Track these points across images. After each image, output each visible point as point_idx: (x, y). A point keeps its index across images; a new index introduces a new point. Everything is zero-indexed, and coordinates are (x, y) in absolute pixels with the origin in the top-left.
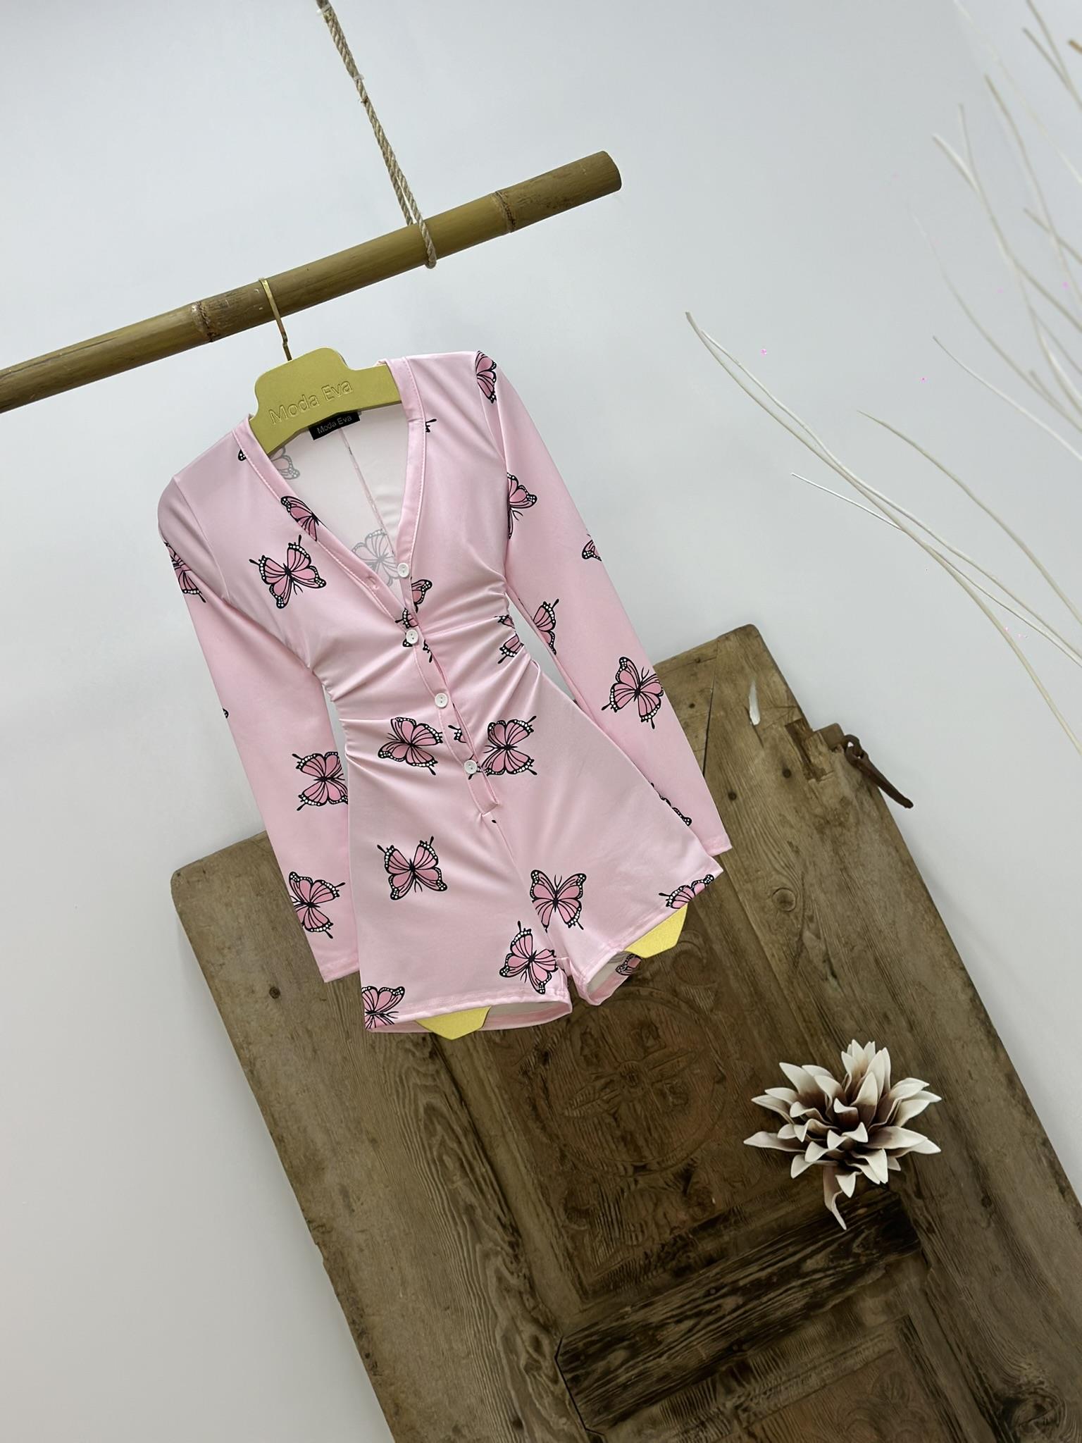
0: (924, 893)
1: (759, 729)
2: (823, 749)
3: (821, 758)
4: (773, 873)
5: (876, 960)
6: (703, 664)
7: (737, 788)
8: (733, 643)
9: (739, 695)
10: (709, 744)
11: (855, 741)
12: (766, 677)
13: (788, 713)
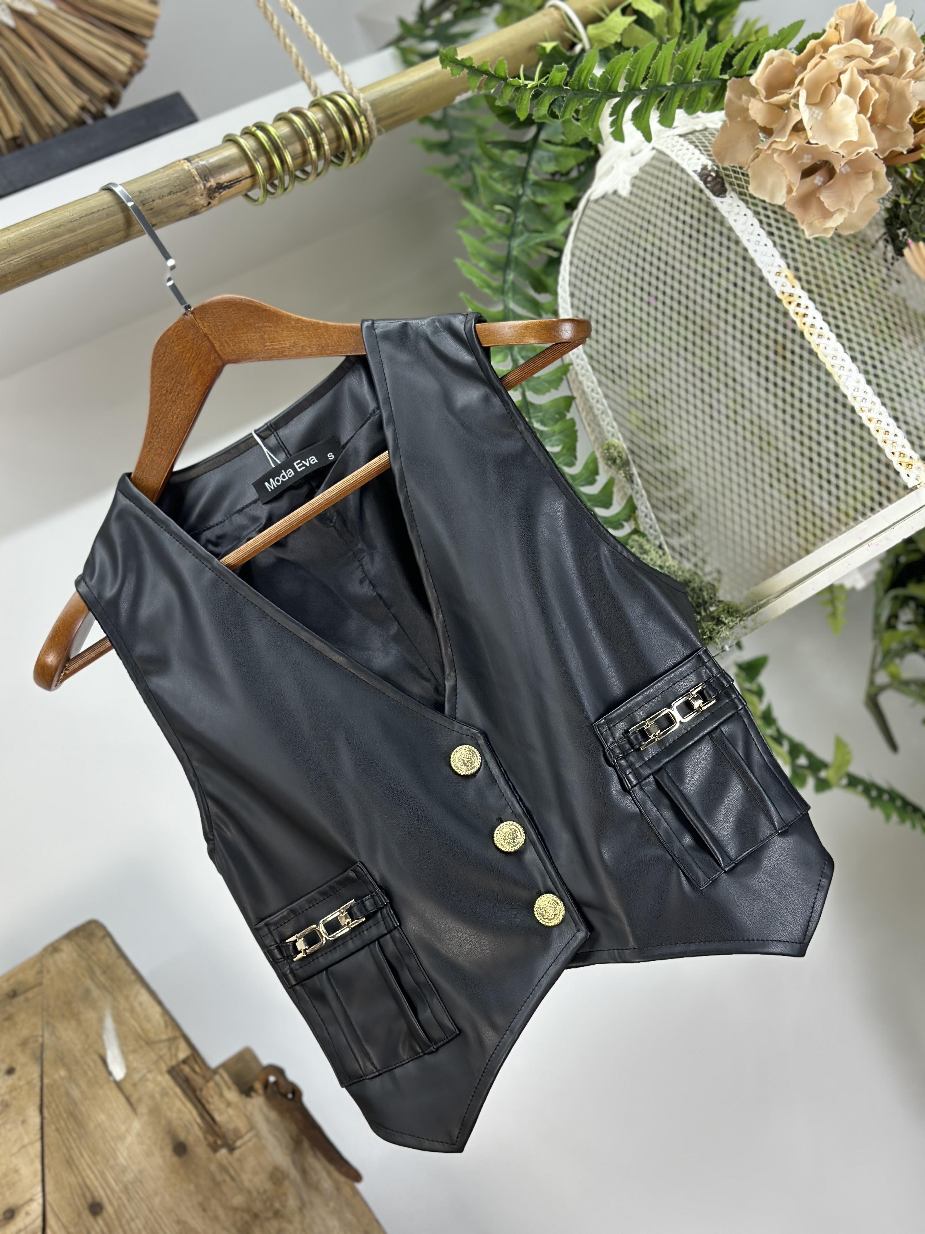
1: (126, 1086)
2: (232, 1095)
3: (231, 1111)
6: (21, 998)
7: (102, 1193)
8: (68, 953)
9: (87, 1036)
10: (47, 1129)
11: (279, 1071)
12: (127, 998)
13: (170, 1049)
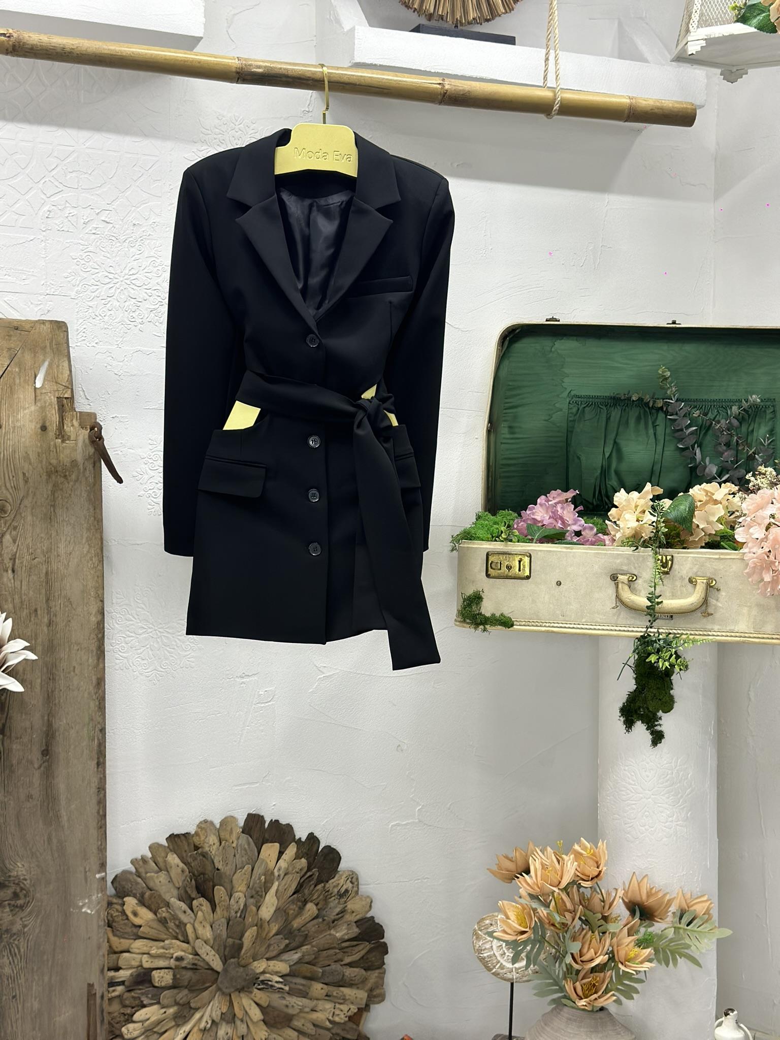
1: (38, 392)
2: (76, 423)
3: (72, 429)
4: (3, 488)
5: (47, 573)
6: (19, 332)
7: (4, 423)
8: (46, 328)
9: (35, 364)
11: (100, 428)
12: (59, 360)
13: (63, 390)
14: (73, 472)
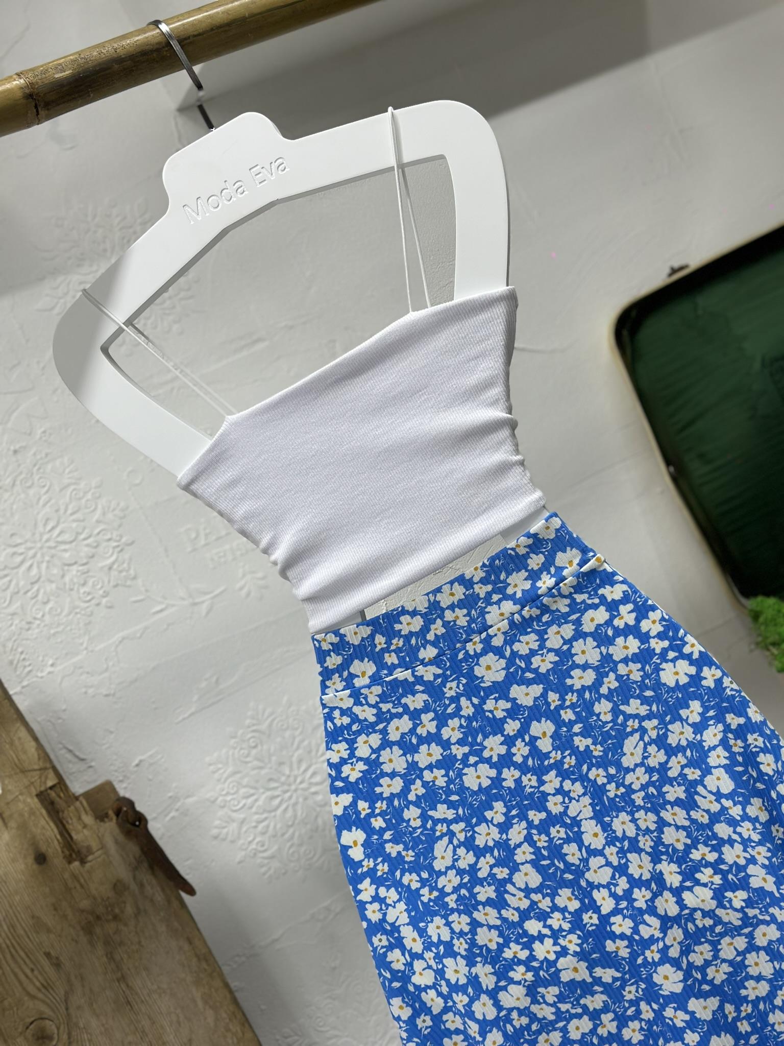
0: (228, 996)
2: (88, 819)
3: (85, 831)
4: (26, 998)
11: (131, 804)
12: (8, 733)
13: (40, 777)
14: (125, 903)
